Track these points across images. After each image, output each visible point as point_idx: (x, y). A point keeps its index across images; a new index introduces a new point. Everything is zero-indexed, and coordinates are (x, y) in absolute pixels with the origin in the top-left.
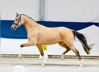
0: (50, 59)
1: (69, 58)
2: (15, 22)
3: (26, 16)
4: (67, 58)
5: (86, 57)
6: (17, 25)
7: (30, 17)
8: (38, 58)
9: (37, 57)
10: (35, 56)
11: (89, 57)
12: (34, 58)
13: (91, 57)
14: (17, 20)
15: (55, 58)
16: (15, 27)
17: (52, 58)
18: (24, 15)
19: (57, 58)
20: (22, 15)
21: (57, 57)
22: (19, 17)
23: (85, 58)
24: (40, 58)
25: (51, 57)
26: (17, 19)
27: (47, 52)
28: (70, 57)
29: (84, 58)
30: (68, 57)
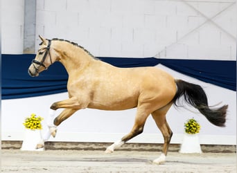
0: (48, 151)
1: (97, 149)
2: (36, 59)
3: (63, 40)
4: (94, 149)
5: (141, 147)
6: (41, 64)
7: (72, 43)
8: (19, 148)
9: (16, 146)
10: (10, 145)
11: (149, 147)
12: (8, 148)
13: (154, 147)
14: (41, 53)
15: (61, 149)
16: (37, 70)
17: (55, 149)
18: (57, 39)
19: (67, 149)
20: (52, 42)
21: (67, 147)
22: (46, 46)
23: (138, 148)
24: (22, 149)
25: (51, 146)
26: (42, 51)
27: (41, 134)
28: (101, 147)
29: (136, 150)
30: (95, 147)
